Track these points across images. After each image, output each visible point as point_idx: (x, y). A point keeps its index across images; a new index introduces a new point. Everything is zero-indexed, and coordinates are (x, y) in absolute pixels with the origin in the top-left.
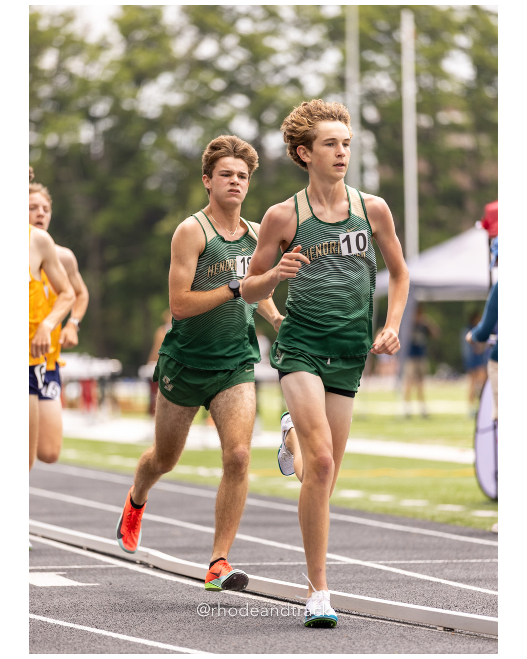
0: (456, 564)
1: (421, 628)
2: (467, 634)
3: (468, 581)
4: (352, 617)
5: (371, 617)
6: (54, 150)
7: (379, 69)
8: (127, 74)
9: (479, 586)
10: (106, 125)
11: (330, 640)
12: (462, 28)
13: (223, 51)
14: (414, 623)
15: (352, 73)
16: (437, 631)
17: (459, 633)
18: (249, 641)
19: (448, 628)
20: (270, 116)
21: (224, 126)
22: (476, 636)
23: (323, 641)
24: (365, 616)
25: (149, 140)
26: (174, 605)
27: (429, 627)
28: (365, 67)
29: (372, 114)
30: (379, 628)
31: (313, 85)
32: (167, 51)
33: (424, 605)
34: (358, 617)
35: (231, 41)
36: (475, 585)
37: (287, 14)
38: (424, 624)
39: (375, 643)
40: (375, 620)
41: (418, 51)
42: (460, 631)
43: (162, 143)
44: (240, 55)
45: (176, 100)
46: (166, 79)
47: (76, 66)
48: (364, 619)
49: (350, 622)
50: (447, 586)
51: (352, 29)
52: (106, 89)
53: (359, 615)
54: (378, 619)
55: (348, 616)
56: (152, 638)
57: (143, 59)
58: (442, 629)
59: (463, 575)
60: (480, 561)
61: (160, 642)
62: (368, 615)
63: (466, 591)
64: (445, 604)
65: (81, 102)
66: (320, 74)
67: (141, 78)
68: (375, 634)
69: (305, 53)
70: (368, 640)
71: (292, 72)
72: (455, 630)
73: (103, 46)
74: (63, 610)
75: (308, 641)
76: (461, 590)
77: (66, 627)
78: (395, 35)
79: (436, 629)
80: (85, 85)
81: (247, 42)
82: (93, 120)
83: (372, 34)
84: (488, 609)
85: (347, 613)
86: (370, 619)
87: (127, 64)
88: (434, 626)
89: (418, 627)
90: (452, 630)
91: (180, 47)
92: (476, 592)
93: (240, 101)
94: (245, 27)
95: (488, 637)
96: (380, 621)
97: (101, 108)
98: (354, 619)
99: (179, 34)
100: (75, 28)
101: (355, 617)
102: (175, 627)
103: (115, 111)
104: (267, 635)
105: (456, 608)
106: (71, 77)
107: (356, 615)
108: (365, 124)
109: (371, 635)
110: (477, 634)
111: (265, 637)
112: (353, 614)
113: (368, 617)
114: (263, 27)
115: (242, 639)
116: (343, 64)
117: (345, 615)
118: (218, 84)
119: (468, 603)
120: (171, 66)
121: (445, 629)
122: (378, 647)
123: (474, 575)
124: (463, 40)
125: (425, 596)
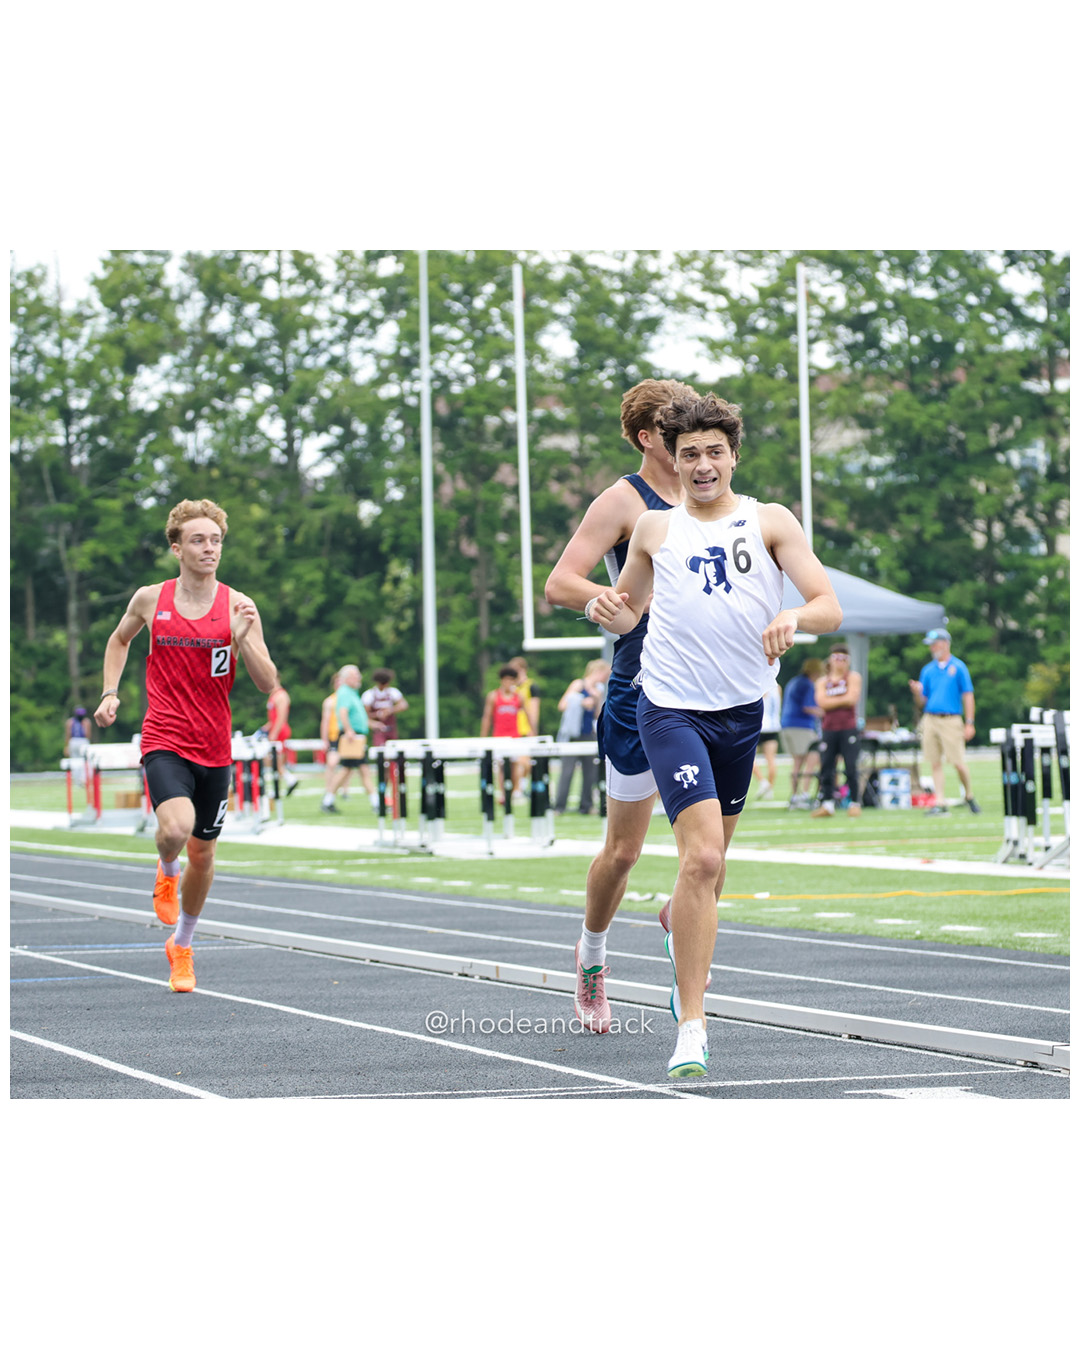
8: (117, 354)
32: (173, 325)
37: (329, 272)
44: (265, 329)
46: (167, 361)
47: (46, 345)
52: (86, 372)
57: (137, 336)
67: (133, 362)
71: (338, 350)
73: (80, 318)
81: (269, 309)
82: (67, 416)
94: (271, 290)
99: (183, 299)
114: (299, 290)
120: (175, 343)
124: (562, 307)
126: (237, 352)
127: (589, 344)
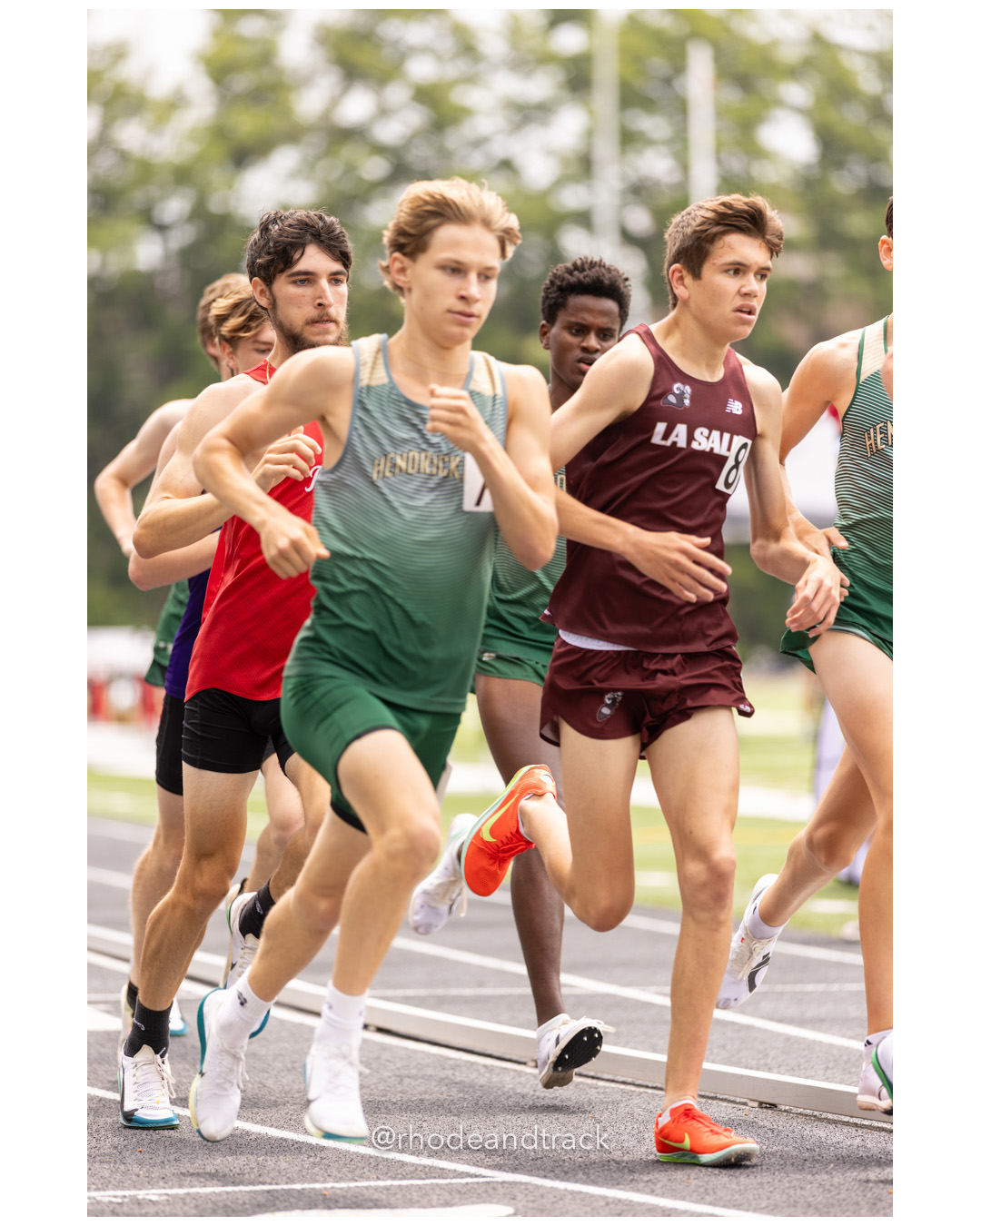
0: (781, 994)
1: (720, 1103)
2: (800, 1114)
3: (801, 1022)
4: (601, 1083)
5: (634, 1084)
7: (650, 142)
8: (218, 151)
9: (819, 1030)
10: (182, 237)
11: (563, 1125)
12: (793, 73)
13: (384, 112)
14: (707, 1094)
15: (605, 149)
16: (747, 1108)
17: (785, 1111)
18: (425, 1124)
19: (766, 1103)
22: (815, 1116)
23: (552, 1126)
24: (624, 1083)
26: (295, 1062)
27: (734, 1102)
28: (629, 140)
29: (640, 220)
30: (649, 1103)
31: (538, 170)
32: (287, 112)
33: (725, 1064)
34: (613, 1085)
35: (397, 94)
36: (813, 1029)
37: (494, 46)
38: (725, 1097)
39: (641, 1129)
40: (642, 1090)
41: (721, 112)
42: (787, 1108)
44: (414, 117)
45: (303, 194)
46: (285, 159)
47: (131, 135)
48: (622, 1087)
49: (598, 1093)
50: (765, 1031)
51: (607, 73)
52: (183, 176)
53: (613, 1081)
54: (647, 1087)
55: (595, 1081)
56: (258, 1119)
57: (247, 123)
58: (756, 1104)
59: (793, 1011)
60: (821, 987)
61: (272, 1126)
62: (630, 1080)
63: (798, 1040)
64: (762, 1062)
65: (138, 196)
66: (550, 153)
67: (243, 155)
68: (642, 1113)
69: (527, 114)
70: (628, 1124)
71: (500, 148)
72: (779, 1106)
73: (176, 103)
74: (106, 1072)
75: (526, 1125)
76: (788, 1039)
77: (110, 1100)
78: (676, 84)
79: (745, 1104)
80: (146, 169)
81: (426, 95)
82: (162, 228)
83: (638, 83)
84: (835, 1070)
85: (593, 1078)
86: (633, 1088)
87: (219, 132)
88: (742, 1100)
89: (715, 1102)
90: (773, 1106)
91: (309, 104)
92: (814, 1041)
94: (422, 70)
95: (836, 1118)
96: (650, 1091)
97: (175, 207)
98: (605, 1088)
99: (305, 81)
100: (130, 71)
101: (607, 1084)
102: (298, 1101)
103: (198, 213)
104: (456, 1115)
105: (779, 1068)
106: (124, 156)
107: (608, 1080)
108: (628, 238)
109: (635, 1114)
110: (816, 1113)
111: (452, 1118)
112: (603, 1079)
113: (630, 1084)
114: (452, 70)
115: (412, 1121)
116: (589, 134)
117: (589, 1081)
118: (375, 168)
119: (802, 1061)
120: (293, 135)
121: (761, 1104)
122: (646, 1136)
123: (812, 1012)
124: (796, 93)
125: (729, 1047)
126: (380, 149)
127: (832, 146)
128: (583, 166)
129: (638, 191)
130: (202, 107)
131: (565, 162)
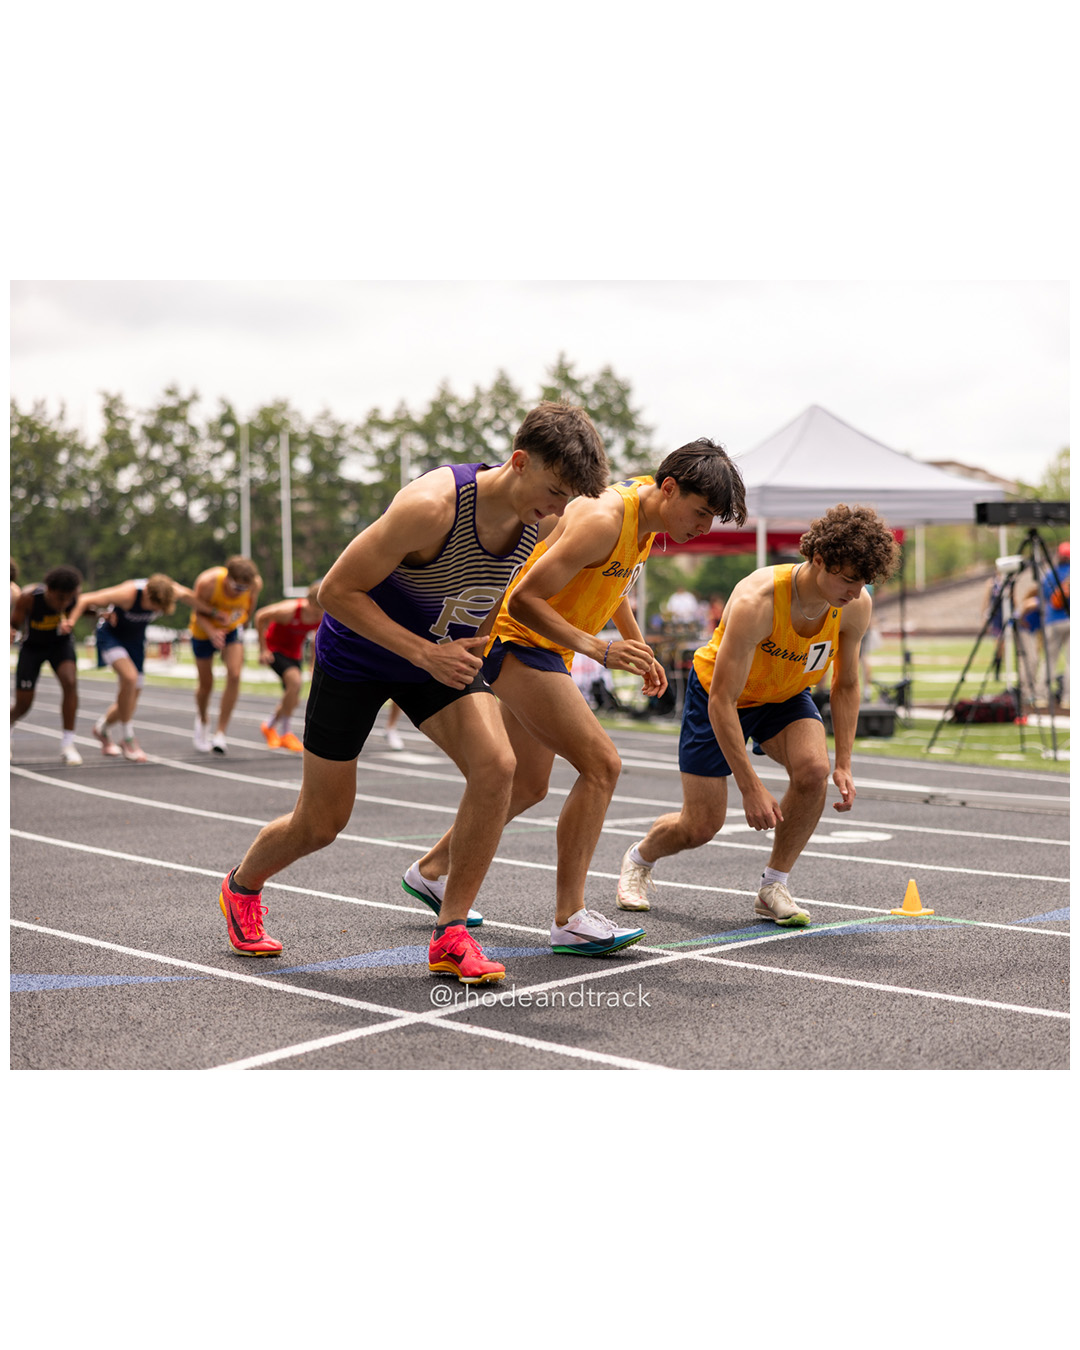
6: (67, 512)
8: (109, 465)
10: (96, 497)
12: (304, 442)
13: (165, 454)
20: (194, 491)
21: (167, 497)
25: (122, 505)
28: (251, 464)
31: (219, 474)
32: (133, 453)
35: (170, 449)
37: (203, 432)
43: (130, 505)
44: (175, 456)
45: (138, 481)
46: (132, 469)
47: (80, 461)
51: (242, 441)
52: (97, 475)
57: (120, 458)
66: (222, 468)
67: (117, 467)
69: (214, 456)
71: (206, 467)
73: (92, 453)
80: (84, 472)
81: (179, 449)
82: (90, 493)
87: (109, 460)
91: (140, 451)
93: (175, 483)
94: (178, 440)
97: (95, 486)
99: (139, 444)
100: (79, 440)
103: (103, 488)
106: (77, 468)
114: (189, 441)
116: (237, 460)
118: (162, 473)
120: (134, 459)
124: (305, 449)
126: (163, 467)
128: (235, 473)
129: (253, 482)
130: (103, 453)
131: (227, 472)
